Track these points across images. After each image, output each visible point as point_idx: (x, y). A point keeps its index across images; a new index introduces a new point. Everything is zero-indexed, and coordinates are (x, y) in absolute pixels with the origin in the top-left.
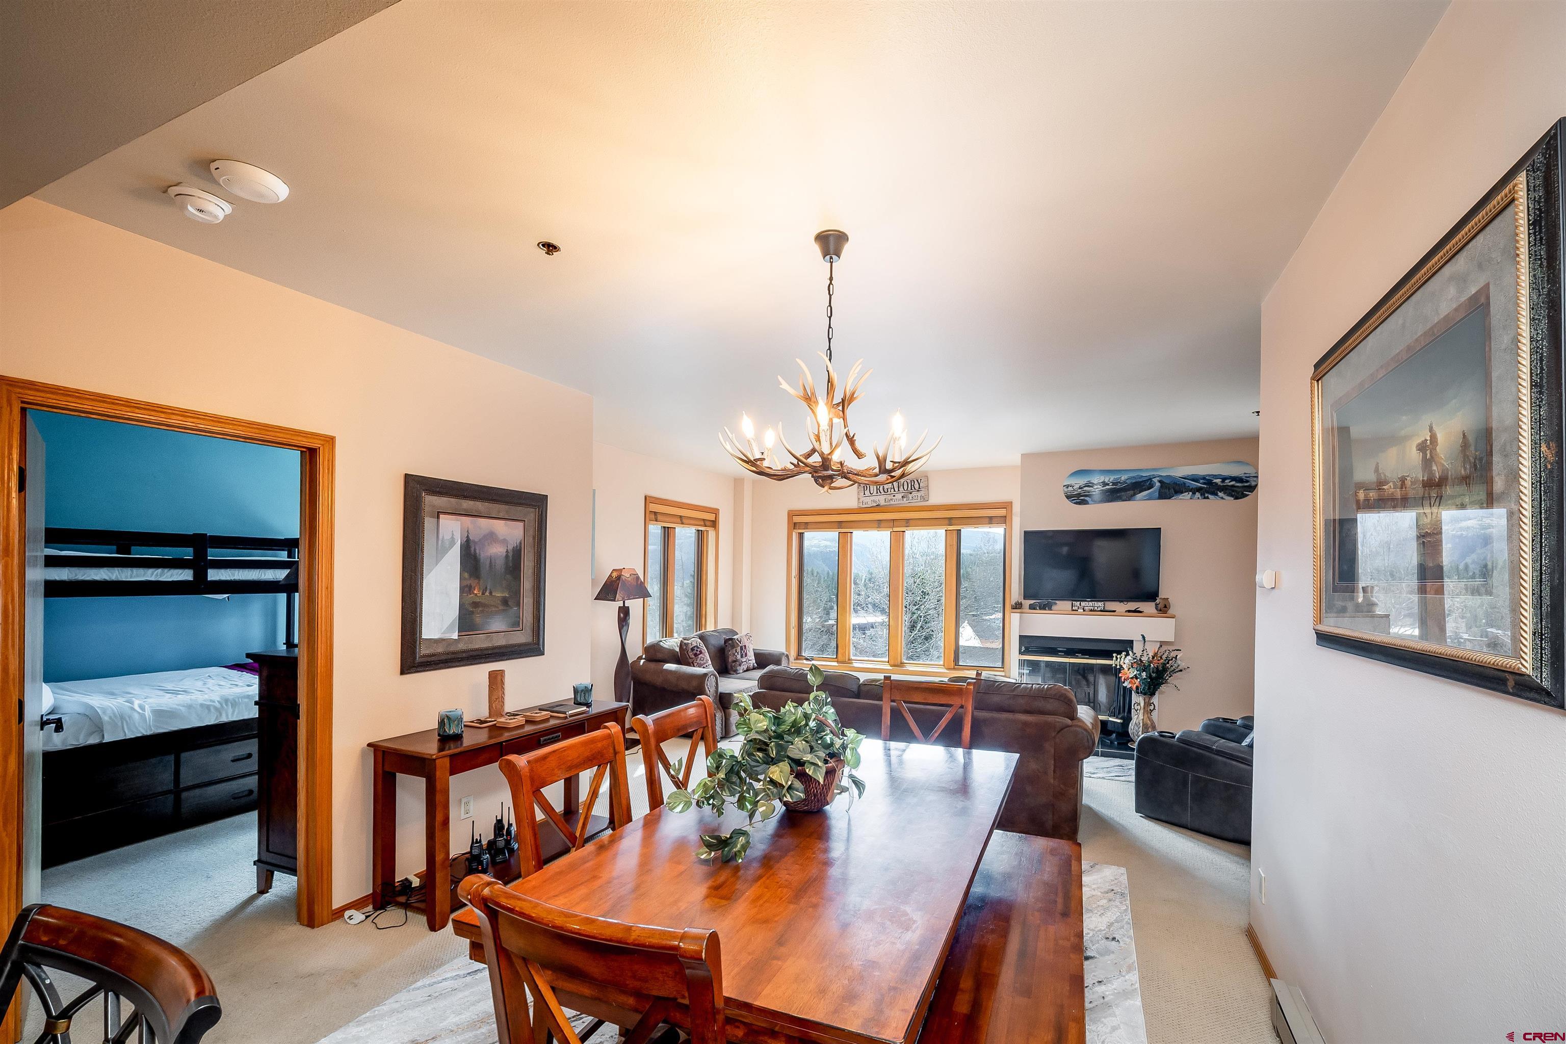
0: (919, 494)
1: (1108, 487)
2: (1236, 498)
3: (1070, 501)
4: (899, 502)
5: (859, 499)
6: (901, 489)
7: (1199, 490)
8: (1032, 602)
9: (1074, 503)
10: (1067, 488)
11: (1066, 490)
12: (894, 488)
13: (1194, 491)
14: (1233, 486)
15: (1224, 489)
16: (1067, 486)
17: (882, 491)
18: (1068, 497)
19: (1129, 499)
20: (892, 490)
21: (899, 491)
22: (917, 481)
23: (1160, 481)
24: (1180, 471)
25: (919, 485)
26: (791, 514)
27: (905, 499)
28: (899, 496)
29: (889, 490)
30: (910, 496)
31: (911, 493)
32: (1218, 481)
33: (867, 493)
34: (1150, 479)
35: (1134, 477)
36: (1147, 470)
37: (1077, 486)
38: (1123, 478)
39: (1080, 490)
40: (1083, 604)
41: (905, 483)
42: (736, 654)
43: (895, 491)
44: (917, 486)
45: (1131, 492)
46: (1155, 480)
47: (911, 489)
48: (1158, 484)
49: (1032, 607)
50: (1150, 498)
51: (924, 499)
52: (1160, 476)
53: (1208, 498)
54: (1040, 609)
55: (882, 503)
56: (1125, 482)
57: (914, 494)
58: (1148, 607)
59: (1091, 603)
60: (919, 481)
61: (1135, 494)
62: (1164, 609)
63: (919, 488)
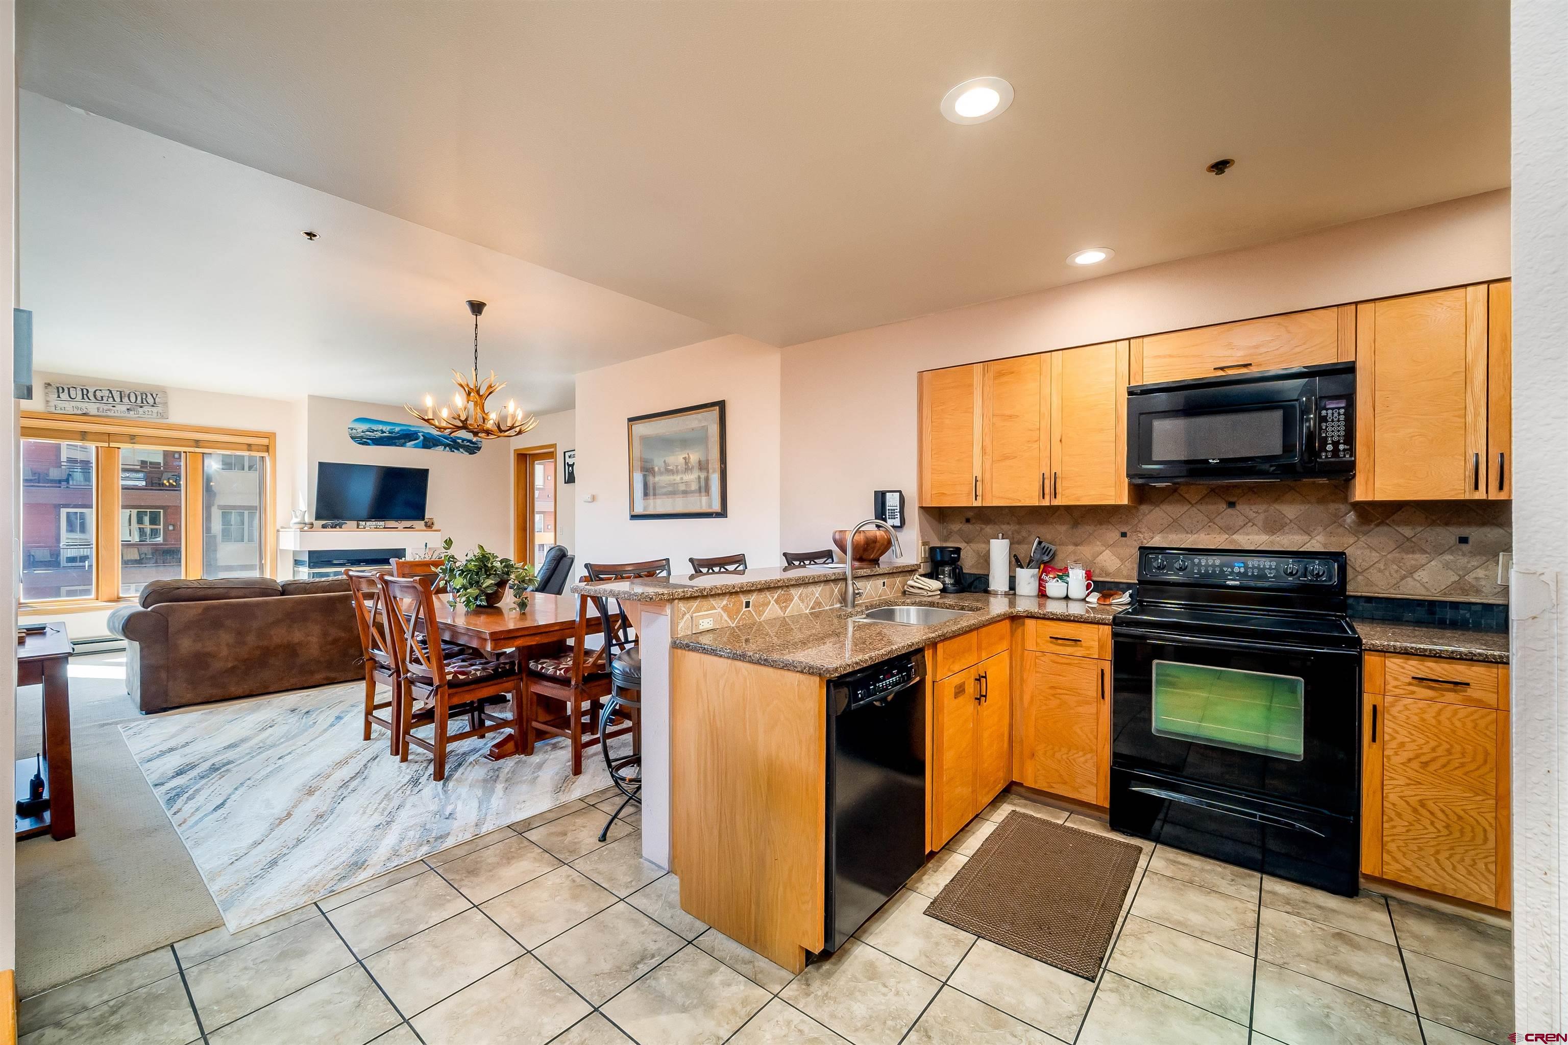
0: (155, 410)
1: (385, 434)
2: (470, 454)
3: (355, 441)
4: (122, 415)
5: (49, 401)
6: (126, 400)
7: (448, 445)
8: (324, 522)
9: (359, 443)
11: (351, 431)
12: (113, 397)
13: (446, 445)
14: (467, 446)
15: (464, 447)
16: (352, 429)
17: (92, 398)
18: (352, 438)
19: (402, 445)
20: (111, 400)
21: (121, 401)
22: (152, 395)
23: (422, 436)
24: (436, 431)
25: (154, 399)
27: (132, 413)
28: (124, 408)
29: (105, 399)
30: (141, 410)
31: (141, 407)
32: (460, 441)
33: (65, 396)
34: (416, 433)
35: (405, 430)
36: (414, 426)
37: (359, 430)
38: (396, 430)
39: (362, 434)
40: (368, 523)
41: (132, 395)
43: (114, 401)
44: (151, 400)
45: (403, 441)
46: (420, 434)
47: (142, 403)
48: (422, 438)
49: (324, 526)
50: (416, 446)
51: (162, 416)
52: (422, 432)
53: (453, 452)
54: (332, 527)
55: (92, 412)
56: (398, 433)
57: (146, 409)
58: (419, 524)
59: (374, 523)
60: (154, 395)
61: (406, 443)
62: (429, 526)
63: (155, 403)
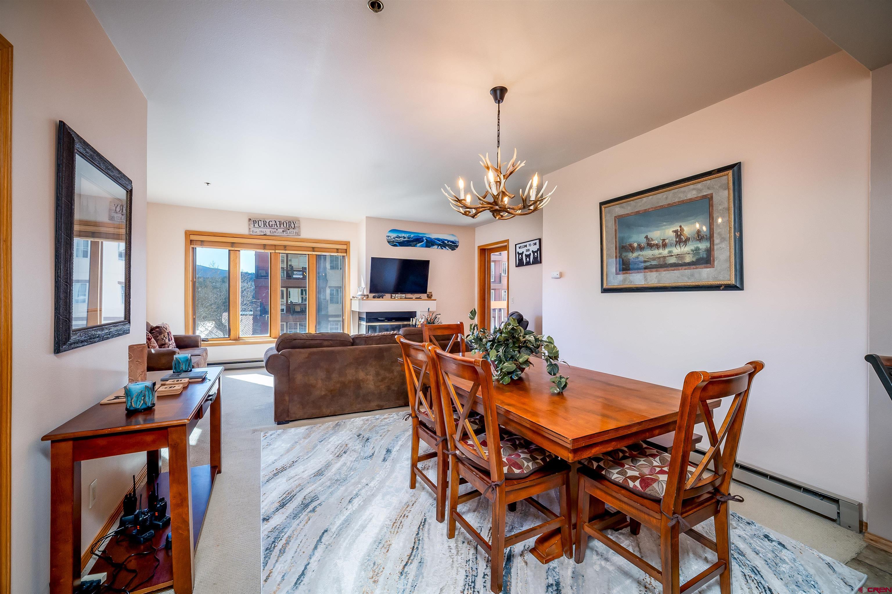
0: (295, 231)
1: (405, 239)
2: (452, 250)
3: (390, 244)
4: (281, 234)
5: (250, 229)
6: (282, 226)
7: (440, 245)
8: (374, 294)
9: (391, 245)
10: (388, 237)
11: (388, 238)
12: (276, 225)
14: (451, 245)
15: (448, 245)
16: (388, 236)
17: (268, 225)
18: (389, 242)
19: (415, 246)
20: (276, 226)
21: (280, 227)
22: (293, 222)
23: (426, 239)
24: (433, 236)
25: (294, 225)
26: (188, 234)
27: (284, 233)
28: (280, 230)
29: (273, 226)
30: (288, 231)
31: (289, 230)
32: (446, 242)
33: (256, 225)
34: (422, 238)
35: (416, 236)
36: (421, 234)
37: (392, 237)
38: (412, 236)
39: (394, 239)
40: (397, 295)
41: (285, 223)
42: (164, 338)
43: (277, 227)
44: (293, 226)
45: (415, 243)
46: (424, 238)
47: (289, 227)
48: (425, 240)
49: (374, 297)
50: (422, 246)
51: (298, 234)
52: (426, 237)
53: (443, 249)
54: (378, 298)
55: (268, 233)
56: (412, 238)
57: (291, 230)
58: (424, 296)
59: (400, 295)
60: (294, 223)
61: (416, 244)
62: (430, 297)
63: (294, 227)
